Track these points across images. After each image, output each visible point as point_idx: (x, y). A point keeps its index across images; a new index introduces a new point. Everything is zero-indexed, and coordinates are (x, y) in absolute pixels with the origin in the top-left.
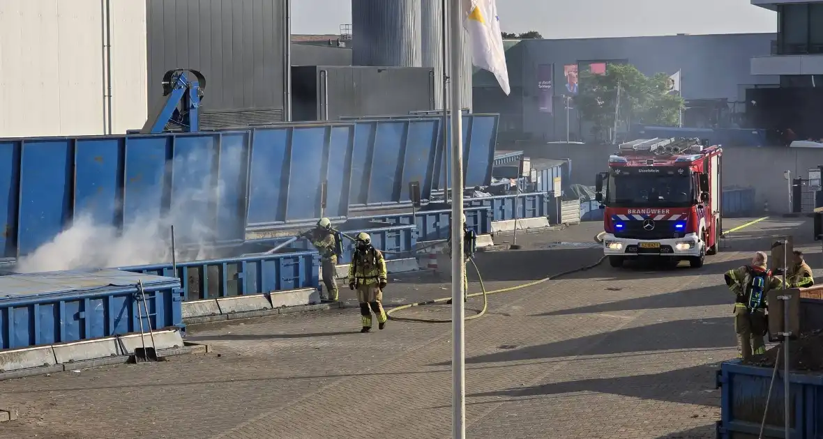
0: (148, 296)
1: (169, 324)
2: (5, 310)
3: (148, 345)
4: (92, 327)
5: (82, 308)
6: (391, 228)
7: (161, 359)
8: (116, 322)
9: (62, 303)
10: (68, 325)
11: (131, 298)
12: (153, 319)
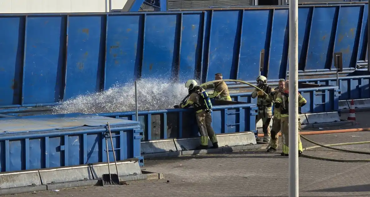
0: (114, 135)
1: (130, 156)
2: (3, 142)
3: (113, 172)
4: (70, 157)
5: (63, 143)
6: (317, 89)
7: (122, 183)
8: (89, 155)
9: (47, 139)
10: (51, 156)
11: (101, 136)
12: (118, 152)
